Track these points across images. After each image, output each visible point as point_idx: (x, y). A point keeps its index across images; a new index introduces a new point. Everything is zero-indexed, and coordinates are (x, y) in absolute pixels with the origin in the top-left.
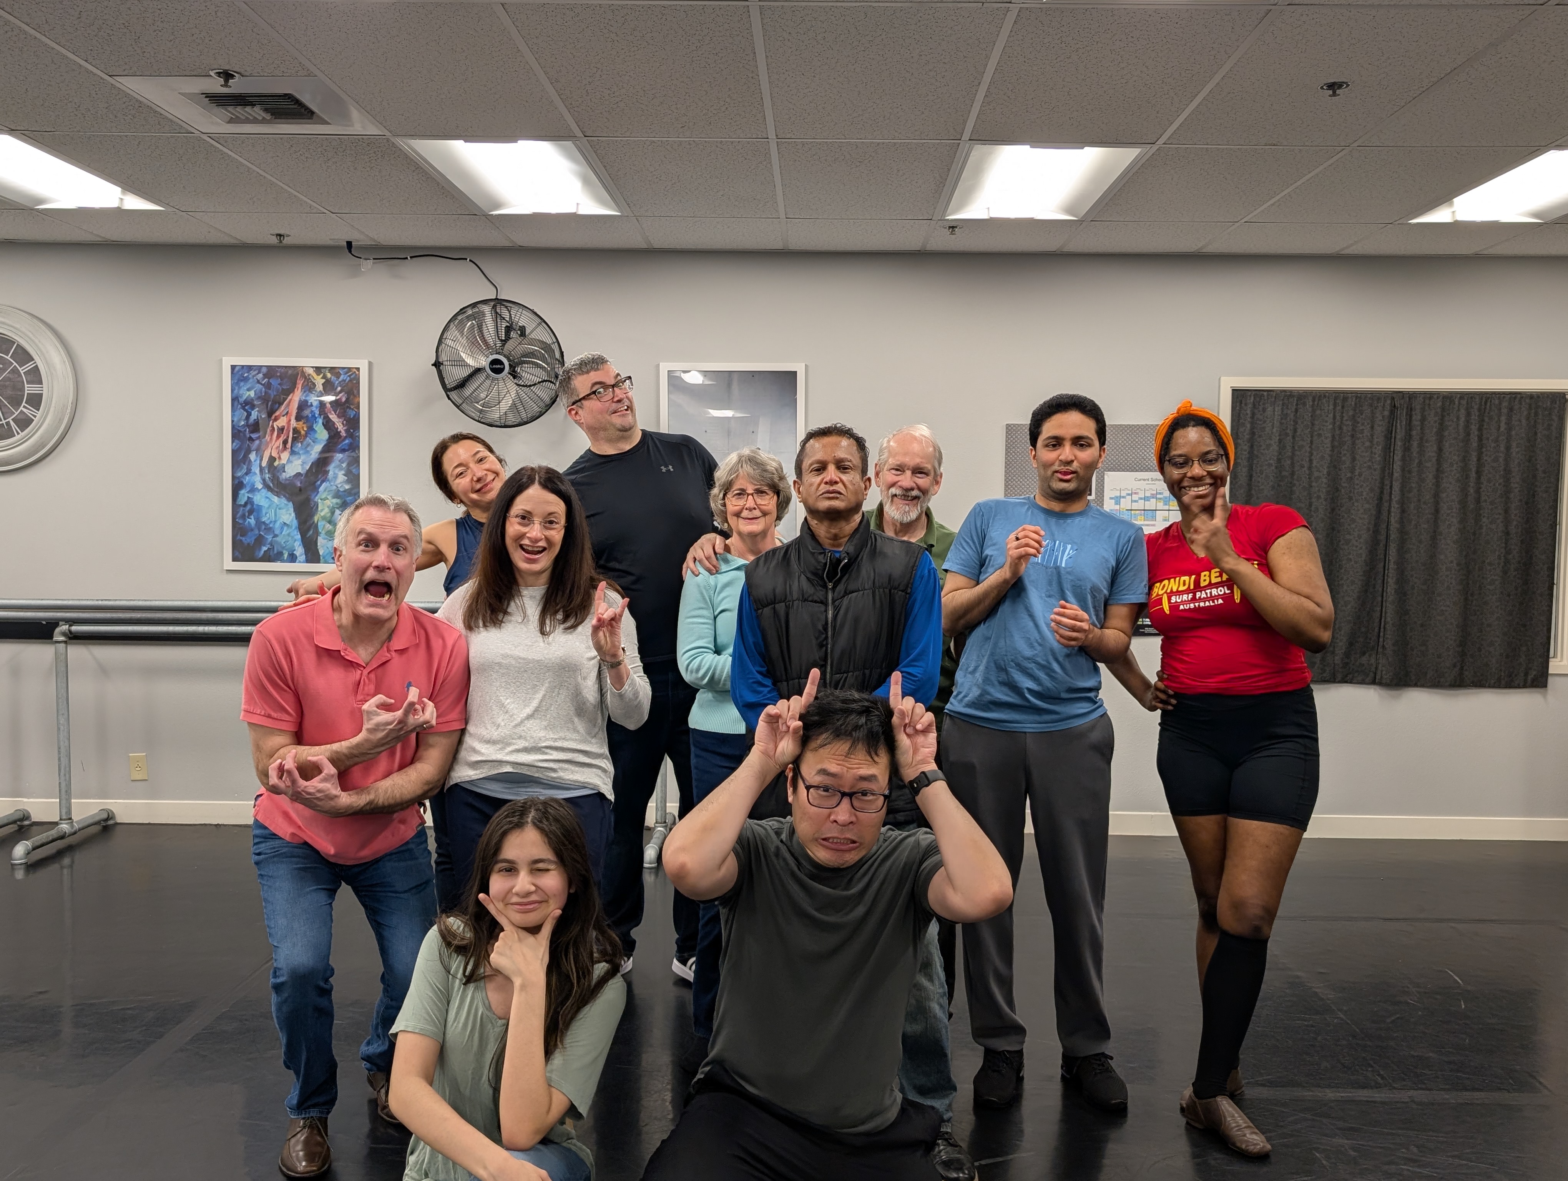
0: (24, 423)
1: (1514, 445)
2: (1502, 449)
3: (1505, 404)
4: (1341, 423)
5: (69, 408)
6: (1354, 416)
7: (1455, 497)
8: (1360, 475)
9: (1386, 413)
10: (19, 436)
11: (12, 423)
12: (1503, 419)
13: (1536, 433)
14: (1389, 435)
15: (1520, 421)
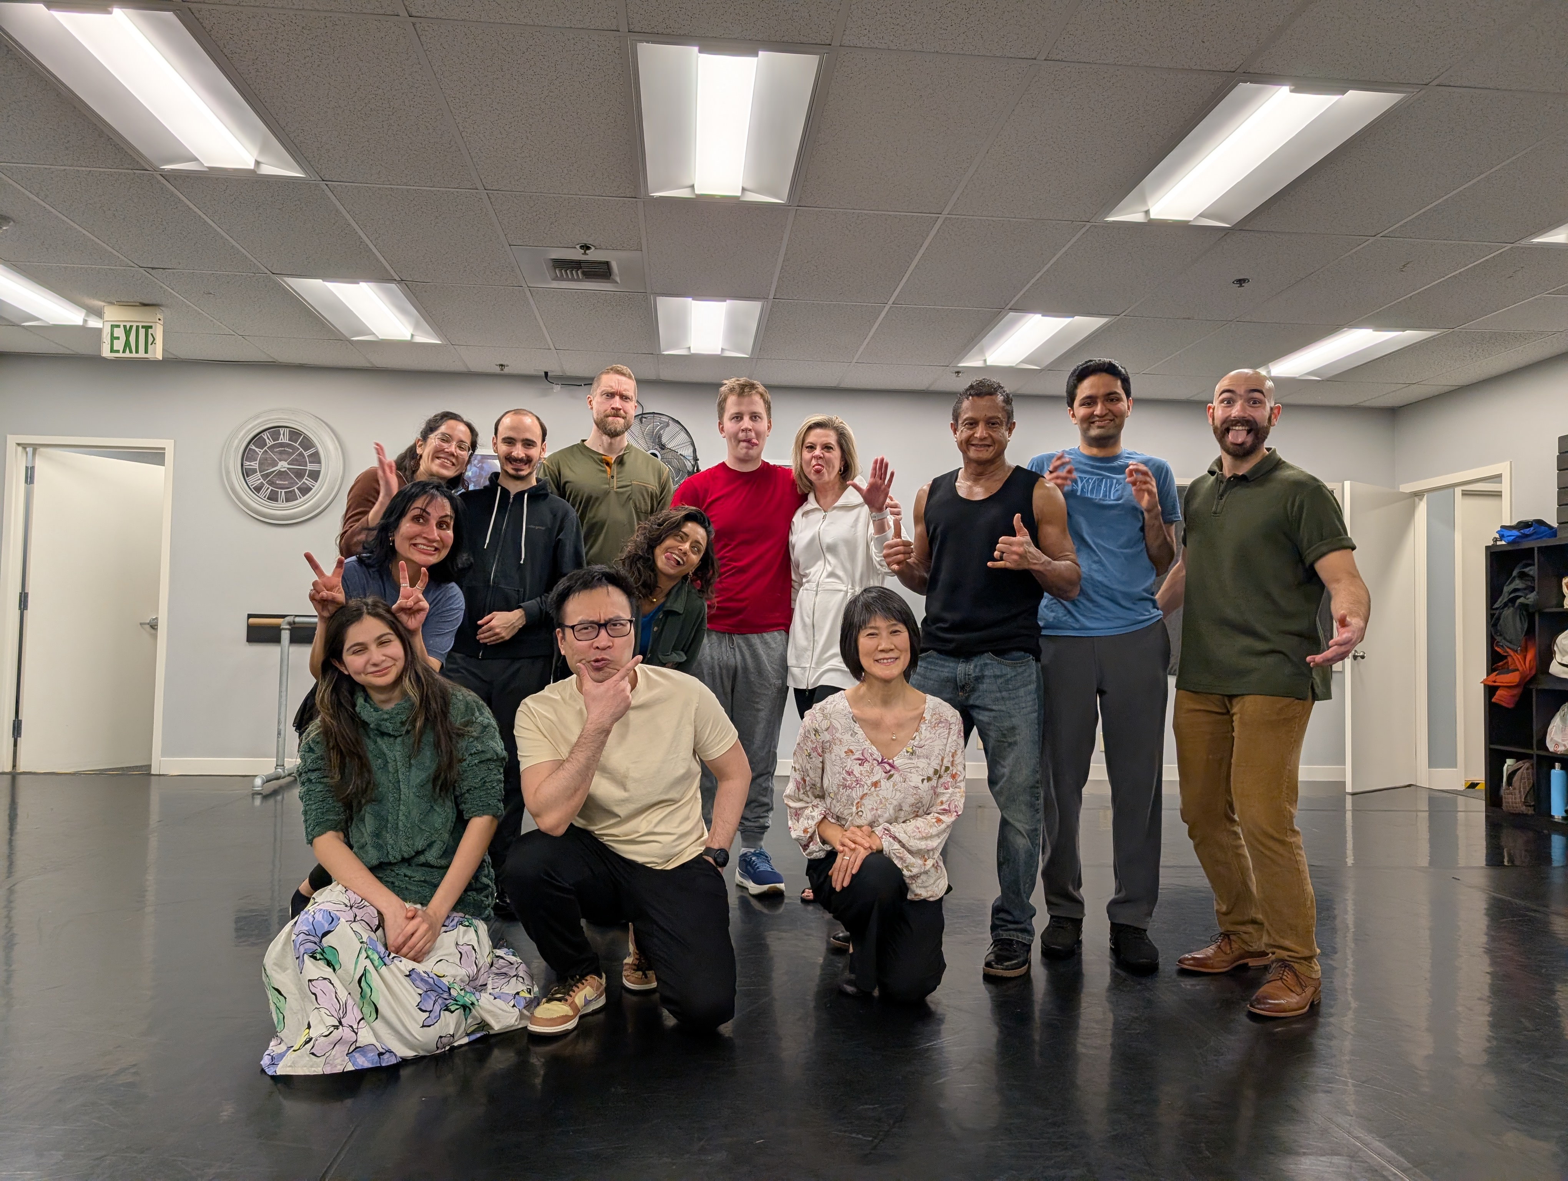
0: (305, 490)
5: (339, 481)
10: (302, 500)
11: (296, 490)
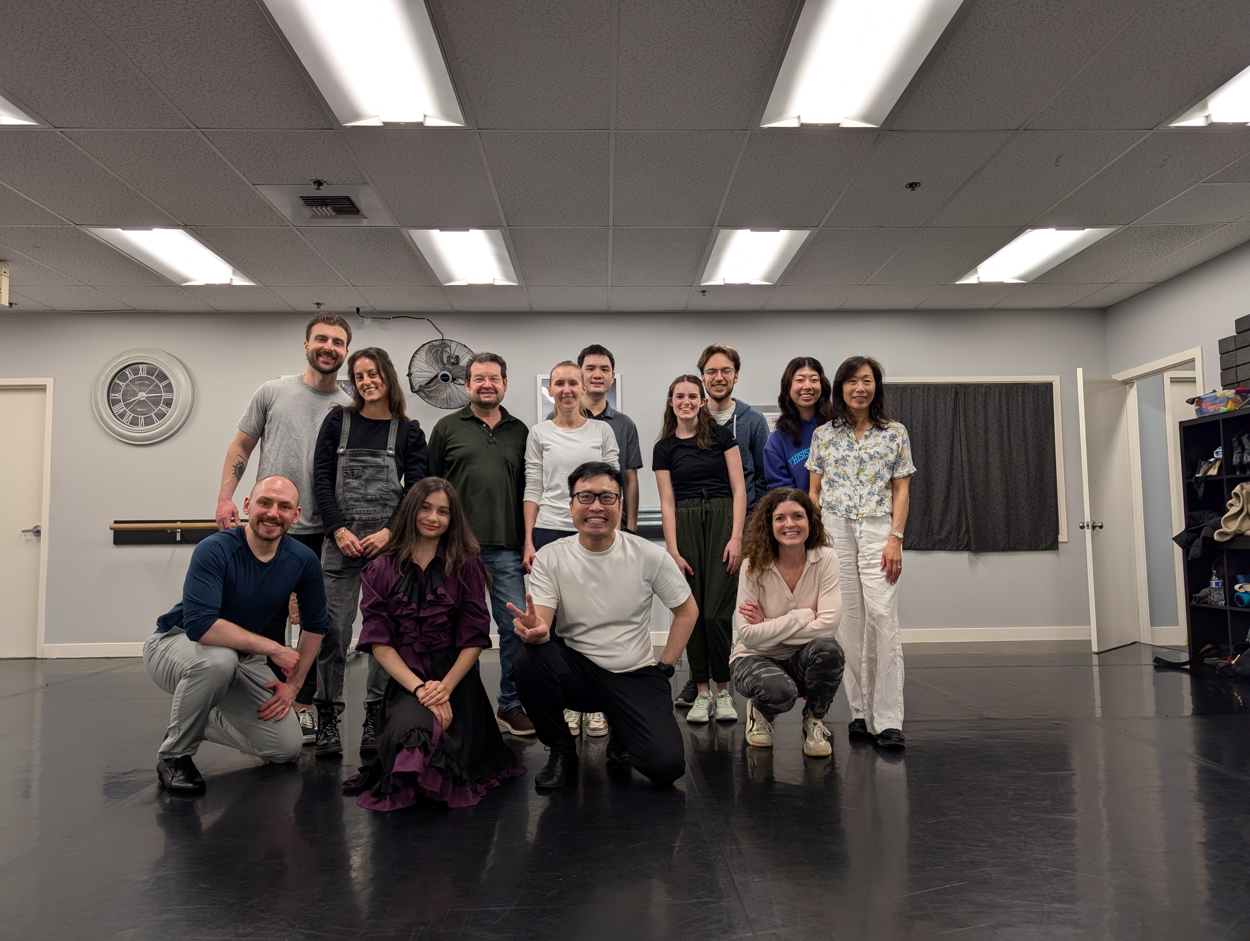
0: (161, 415)
1: (1027, 412)
2: (1021, 415)
3: (1020, 390)
4: (928, 401)
5: (189, 406)
6: (934, 398)
7: (996, 443)
8: (940, 431)
9: (953, 396)
10: (158, 423)
11: (153, 416)
12: (1019, 398)
13: (1039, 406)
14: (955, 410)
15: (1029, 399)
